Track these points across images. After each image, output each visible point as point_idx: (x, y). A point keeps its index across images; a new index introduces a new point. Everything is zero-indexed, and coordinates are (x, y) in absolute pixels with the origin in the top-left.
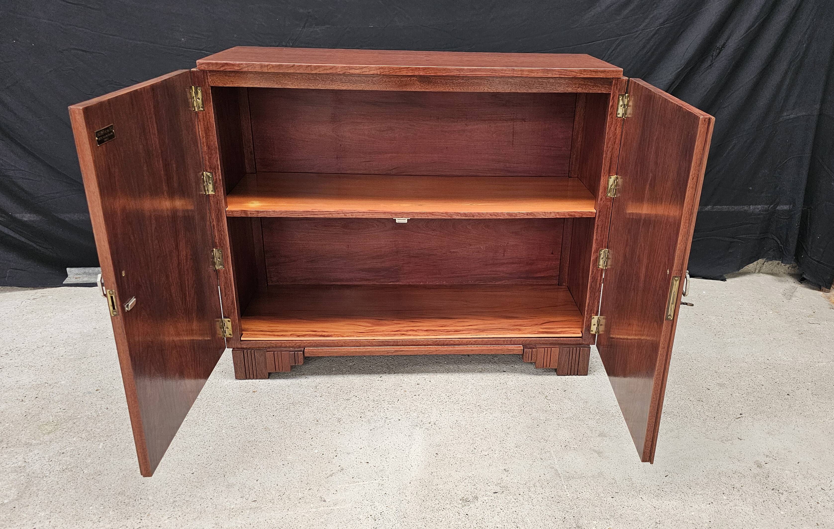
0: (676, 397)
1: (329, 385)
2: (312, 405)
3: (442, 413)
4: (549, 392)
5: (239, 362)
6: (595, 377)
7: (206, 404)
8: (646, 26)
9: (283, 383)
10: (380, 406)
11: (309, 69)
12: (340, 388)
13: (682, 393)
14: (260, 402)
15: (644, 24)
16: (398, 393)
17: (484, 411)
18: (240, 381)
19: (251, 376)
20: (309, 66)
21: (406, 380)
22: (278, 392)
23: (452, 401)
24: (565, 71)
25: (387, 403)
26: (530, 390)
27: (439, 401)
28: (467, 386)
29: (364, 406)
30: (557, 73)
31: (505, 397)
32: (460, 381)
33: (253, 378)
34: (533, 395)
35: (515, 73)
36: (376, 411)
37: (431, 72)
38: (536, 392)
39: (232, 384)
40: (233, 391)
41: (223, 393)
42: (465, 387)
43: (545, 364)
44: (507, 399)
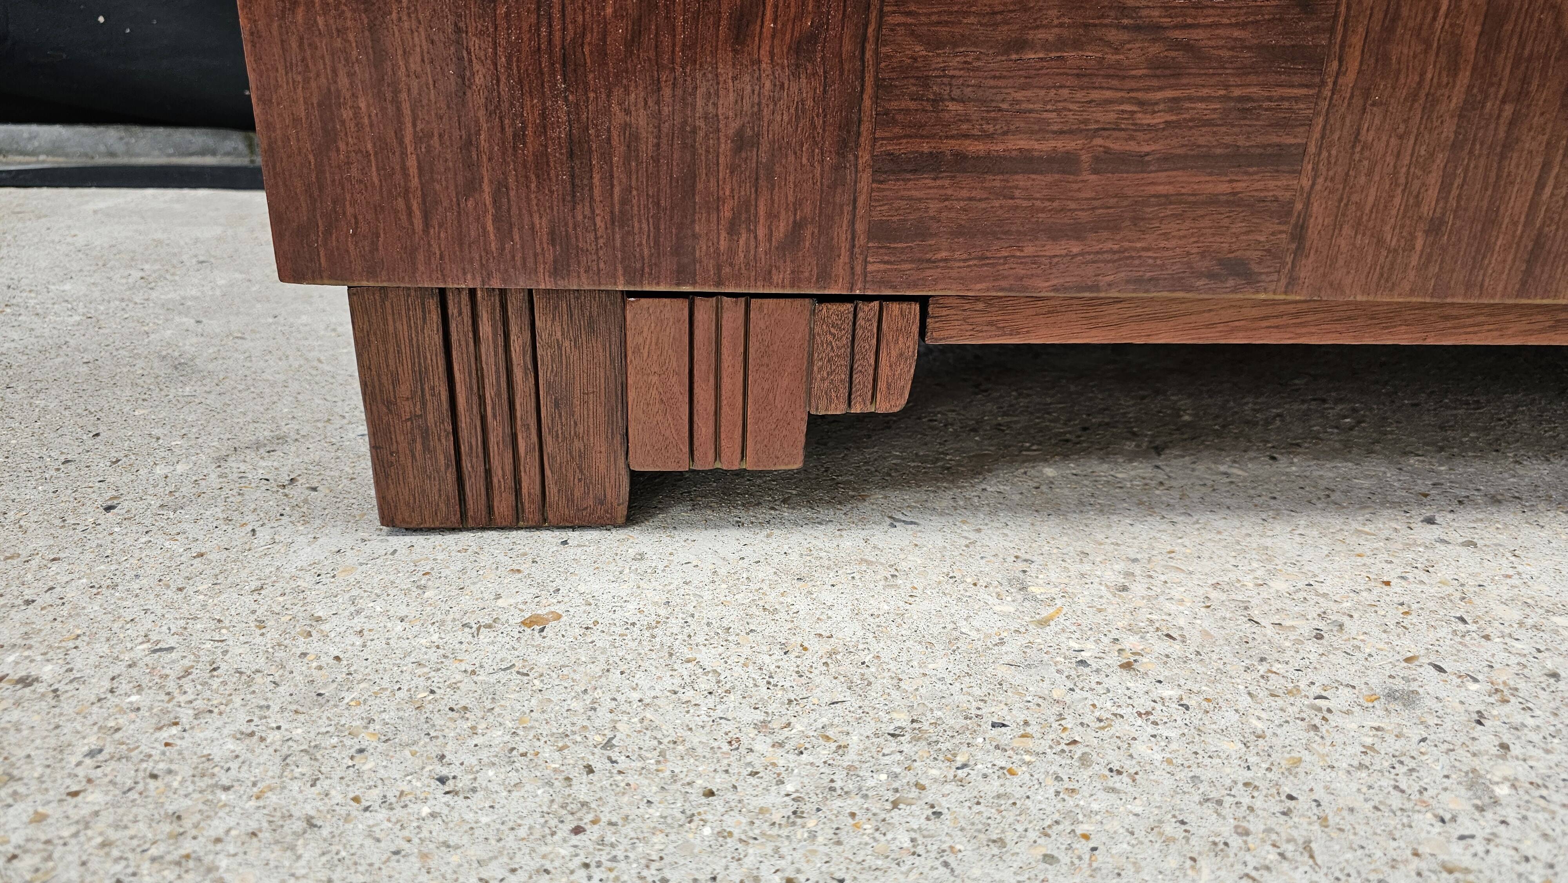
1: (1108, 574)
5: (404, 390)
7: (92, 741)
18: (418, 540)
19: (503, 505)
33: (515, 522)
39: (351, 558)
40: (358, 622)
41: (272, 635)
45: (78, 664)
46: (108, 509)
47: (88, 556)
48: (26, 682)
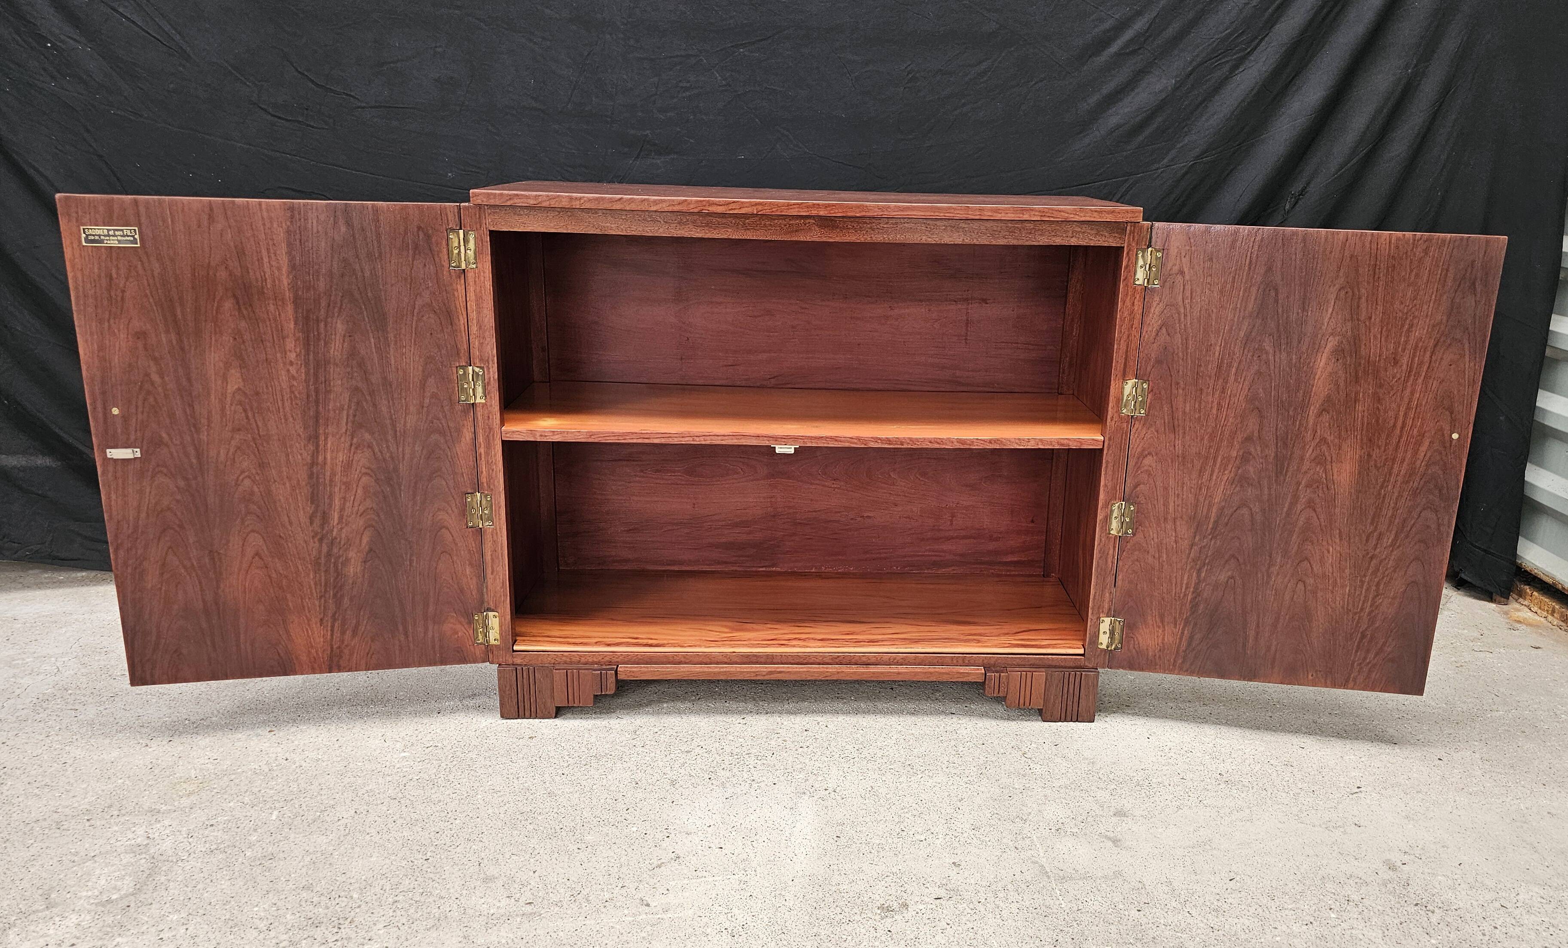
1: (656, 730)
2: (627, 760)
3: (847, 774)
4: (1029, 747)
5: (507, 689)
6: (1107, 725)
7: (452, 755)
9: (580, 725)
10: (742, 762)
11: (646, 204)
12: (674, 734)
13: (1256, 752)
14: (541, 753)
16: (773, 743)
17: (919, 773)
18: (508, 721)
19: (527, 714)
20: (645, 199)
21: (785, 723)
22: (571, 739)
23: (864, 756)
24: (1050, 211)
25: (753, 758)
26: (996, 742)
27: (842, 756)
28: (890, 735)
29: (715, 762)
30: (1037, 213)
31: (954, 753)
33: (530, 718)
34: (1002, 750)
35: (970, 213)
36: (735, 770)
37: (837, 211)
38: (1007, 747)
39: (494, 725)
40: (496, 737)
41: (480, 739)
42: (886, 736)
43: (1022, 701)
44: (957, 756)
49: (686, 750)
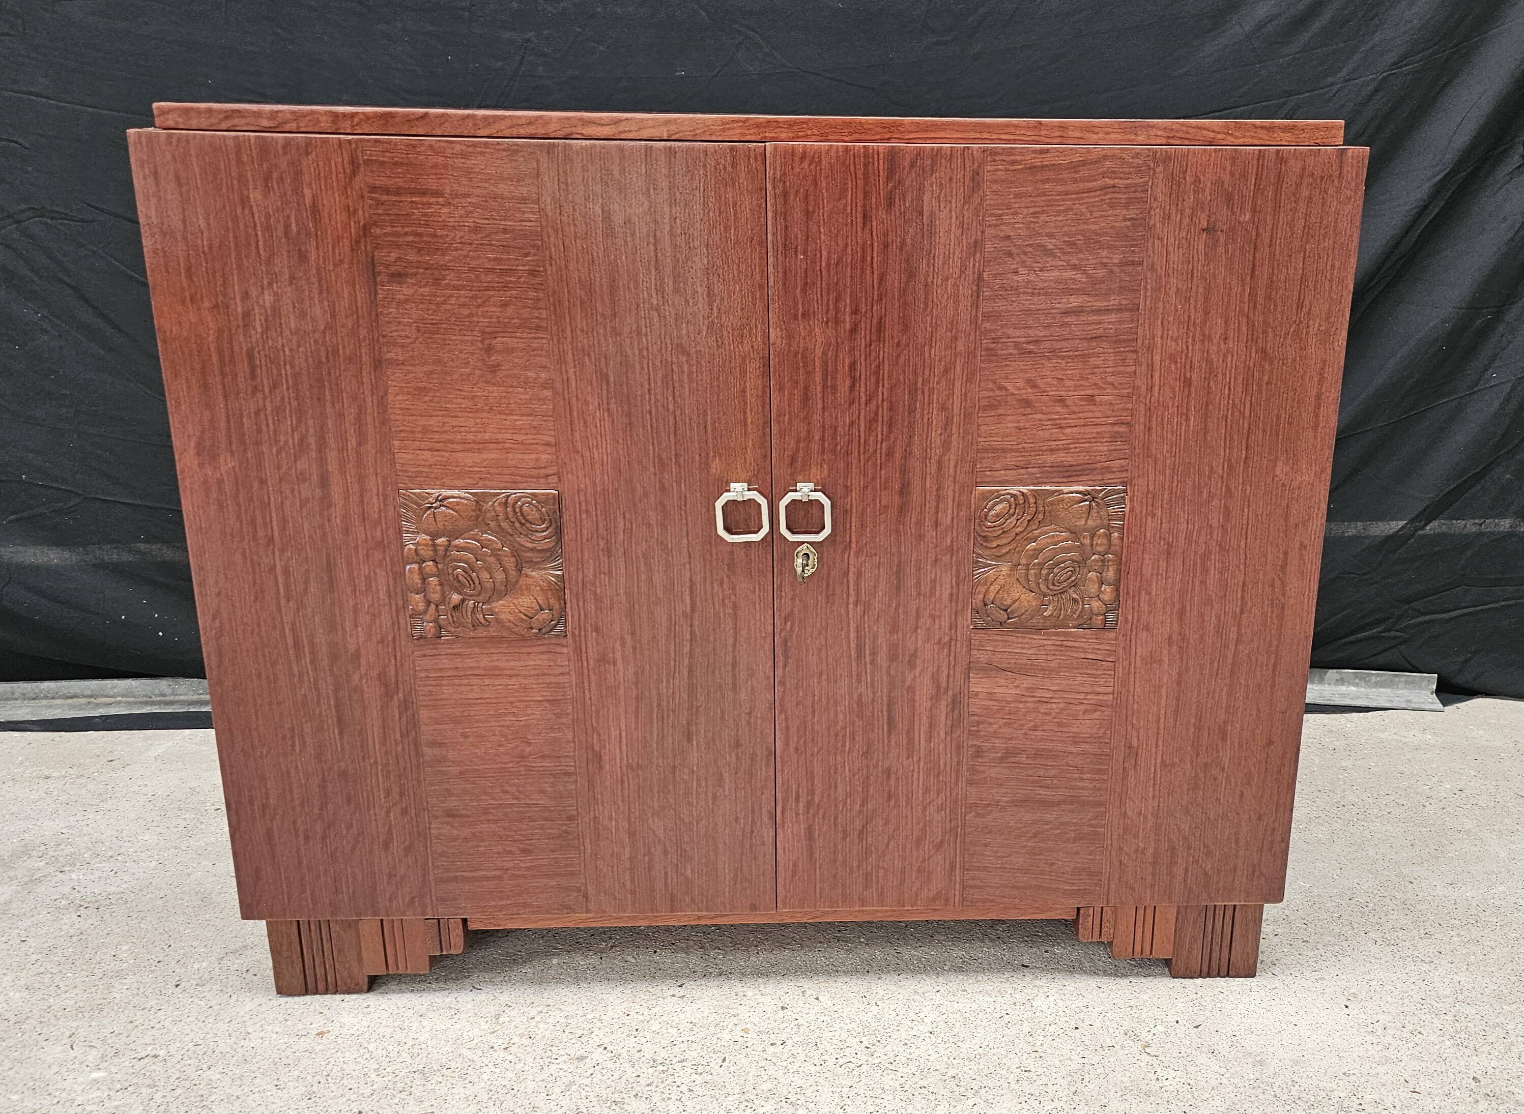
0: (1512, 1044)
1: (533, 1012)
2: (474, 1078)
3: (848, 1102)
4: (1153, 1031)
5: (284, 948)
8: (1355, 70)
9: (409, 1005)
10: (670, 1079)
11: (470, 125)
12: (563, 1020)
14: (330, 1066)
15: (1351, 65)
16: (726, 1036)
17: (970, 1095)
18: (289, 999)
19: (321, 986)
20: (468, 116)
21: (749, 994)
22: (388, 1036)
23: (876, 1061)
24: (1184, 129)
25: (690, 1070)
26: (1098, 1024)
27: (841, 1061)
28: (922, 1015)
30: (1160, 133)
31: (1029, 1048)
32: (901, 996)
33: (326, 992)
34: (1108, 1040)
35: (1043, 133)
36: (656, 1098)
37: (809, 132)
38: (1117, 1032)
39: (264, 1008)
40: (262, 1034)
41: (233, 1039)
42: (915, 1017)
43: (1138, 948)
44: (1034, 1054)
45: (171, 1050)
46: (177, 986)
47: (171, 1008)
48: (155, 1056)
49: (578, 1054)
